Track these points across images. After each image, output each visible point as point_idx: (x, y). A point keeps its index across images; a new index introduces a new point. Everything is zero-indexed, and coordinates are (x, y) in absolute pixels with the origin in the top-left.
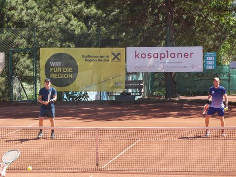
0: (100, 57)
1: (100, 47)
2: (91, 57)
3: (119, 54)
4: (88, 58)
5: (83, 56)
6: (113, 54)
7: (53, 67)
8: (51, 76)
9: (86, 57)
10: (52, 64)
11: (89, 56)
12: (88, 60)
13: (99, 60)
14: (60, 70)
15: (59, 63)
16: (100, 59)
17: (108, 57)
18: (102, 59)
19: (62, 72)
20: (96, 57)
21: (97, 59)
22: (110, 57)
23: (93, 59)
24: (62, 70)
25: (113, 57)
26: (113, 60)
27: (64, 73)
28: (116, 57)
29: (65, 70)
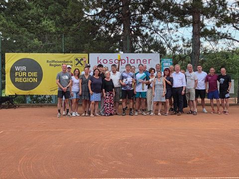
0: (64, 62)
1: (64, 53)
2: (56, 62)
3: (82, 59)
4: (52, 64)
5: (48, 61)
6: (77, 59)
7: (18, 71)
8: (16, 80)
9: (50, 62)
10: (17, 68)
11: (53, 61)
12: (52, 65)
14: (25, 74)
15: (24, 68)
17: (71, 62)
19: (27, 77)
20: (60, 62)
22: (73, 62)
23: (57, 64)
24: (27, 74)
25: (77, 62)
26: (76, 65)
27: (29, 77)
28: (79, 62)
29: (30, 74)
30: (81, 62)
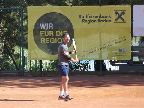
0: (101, 17)
1: (101, 5)
2: (90, 17)
3: (123, 13)
4: (86, 19)
5: (80, 16)
6: (117, 13)
7: (43, 29)
8: (41, 41)
9: (83, 17)
10: (42, 26)
11: (87, 16)
12: (86, 21)
13: (99, 21)
14: (52, 34)
15: (51, 26)
16: (101, 19)
17: (110, 17)
18: (103, 19)
19: (55, 37)
20: (96, 17)
21: (97, 19)
22: (112, 17)
23: (92, 19)
24: (55, 34)
25: (117, 17)
26: (116, 20)
27: (58, 37)
28: (120, 17)
29: (58, 33)
30: (123, 16)
